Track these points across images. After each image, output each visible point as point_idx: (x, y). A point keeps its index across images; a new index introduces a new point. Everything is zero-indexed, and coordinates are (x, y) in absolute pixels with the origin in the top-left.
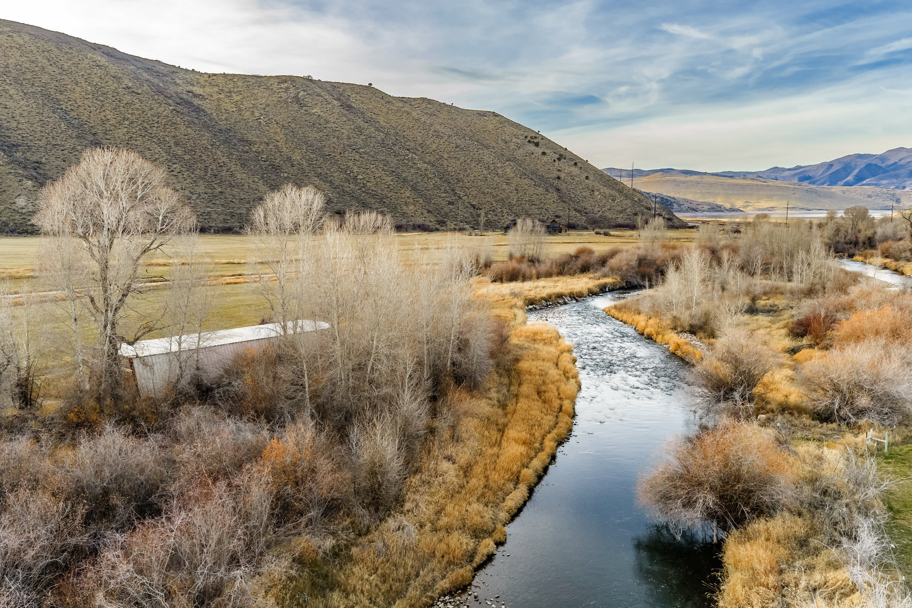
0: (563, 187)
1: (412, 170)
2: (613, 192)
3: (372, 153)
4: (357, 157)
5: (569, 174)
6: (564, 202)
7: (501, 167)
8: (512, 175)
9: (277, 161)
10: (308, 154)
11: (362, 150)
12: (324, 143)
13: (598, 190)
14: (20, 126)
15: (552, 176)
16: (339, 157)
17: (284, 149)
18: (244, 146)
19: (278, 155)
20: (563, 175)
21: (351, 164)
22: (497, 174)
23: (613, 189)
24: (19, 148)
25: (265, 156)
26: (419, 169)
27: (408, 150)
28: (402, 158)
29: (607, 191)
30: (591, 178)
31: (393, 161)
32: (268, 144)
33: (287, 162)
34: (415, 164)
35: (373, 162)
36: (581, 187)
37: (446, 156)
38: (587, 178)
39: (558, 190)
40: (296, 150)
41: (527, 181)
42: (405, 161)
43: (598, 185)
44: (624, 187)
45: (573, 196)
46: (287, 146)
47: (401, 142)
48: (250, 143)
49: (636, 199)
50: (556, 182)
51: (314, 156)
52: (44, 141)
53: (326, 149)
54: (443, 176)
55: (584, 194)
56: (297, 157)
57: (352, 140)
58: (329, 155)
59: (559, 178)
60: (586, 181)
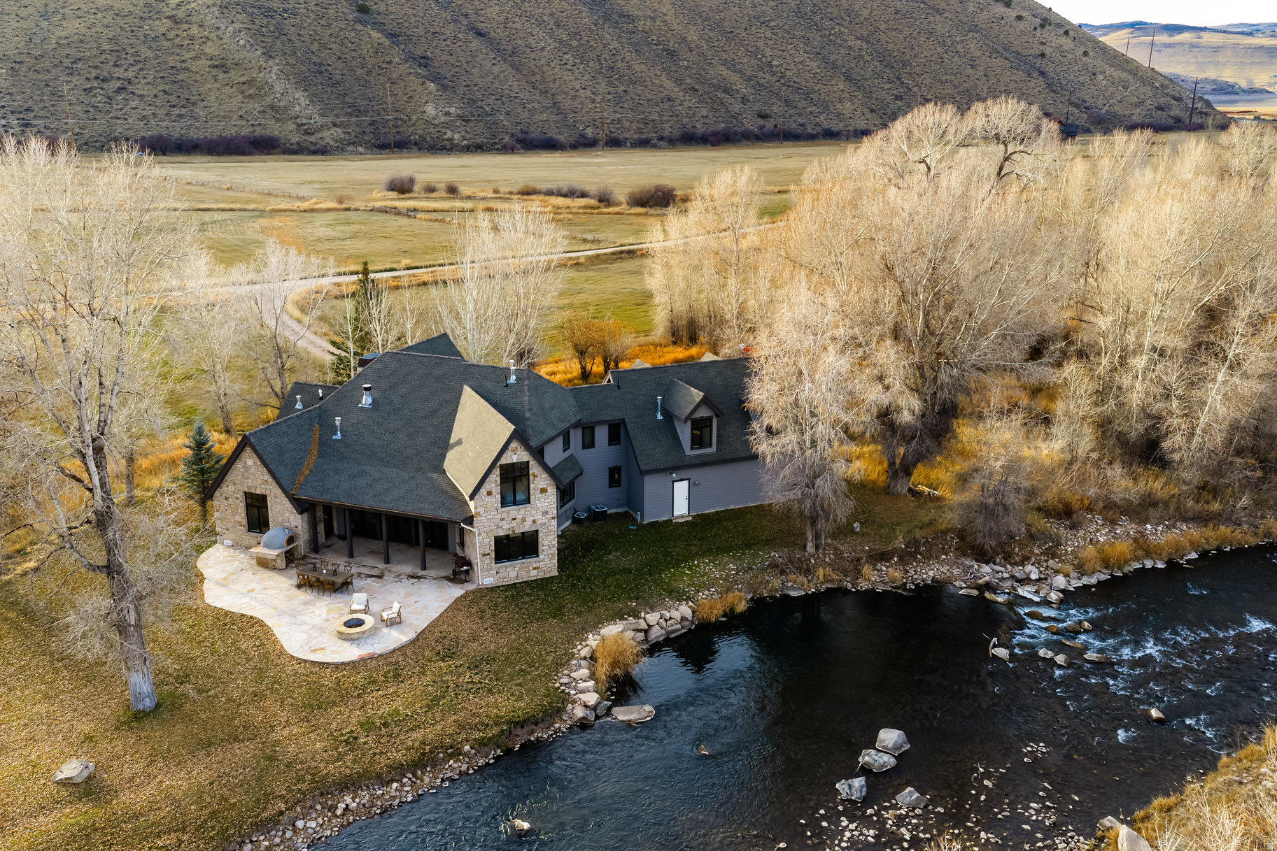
0: (1049, 68)
1: (842, 51)
2: (1124, 75)
3: (786, 27)
4: (768, 34)
5: (1059, 48)
6: (1054, 91)
7: (962, 42)
8: (978, 53)
9: (671, 43)
10: (707, 31)
11: (773, 24)
12: (722, 14)
13: (1103, 73)
14: (390, 9)
15: (1032, 52)
16: (744, 34)
17: (675, 26)
18: (627, 23)
19: (669, 35)
20: (1048, 51)
21: (761, 44)
22: (957, 52)
23: (1123, 70)
24: (400, 38)
25: (654, 37)
26: (850, 48)
27: (831, 20)
28: (827, 32)
29: (1117, 74)
30: (1091, 54)
31: (816, 38)
32: (653, 19)
33: (683, 45)
34: (844, 41)
35: (790, 41)
36: (1076, 69)
37: (883, 27)
38: (1086, 54)
39: (1042, 73)
40: (691, 27)
41: (1000, 62)
42: (831, 37)
43: (1101, 64)
44: (1139, 66)
45: (1064, 83)
46: (678, 21)
47: (820, 9)
48: (632, 19)
49: (1157, 85)
50: (1038, 61)
51: (714, 34)
52: (421, 28)
53: (726, 24)
54: (884, 57)
55: (1081, 79)
56: (693, 37)
57: (758, 9)
58: (732, 32)
59: (1043, 55)
60: (1084, 59)
